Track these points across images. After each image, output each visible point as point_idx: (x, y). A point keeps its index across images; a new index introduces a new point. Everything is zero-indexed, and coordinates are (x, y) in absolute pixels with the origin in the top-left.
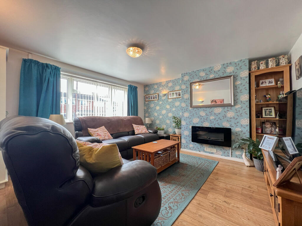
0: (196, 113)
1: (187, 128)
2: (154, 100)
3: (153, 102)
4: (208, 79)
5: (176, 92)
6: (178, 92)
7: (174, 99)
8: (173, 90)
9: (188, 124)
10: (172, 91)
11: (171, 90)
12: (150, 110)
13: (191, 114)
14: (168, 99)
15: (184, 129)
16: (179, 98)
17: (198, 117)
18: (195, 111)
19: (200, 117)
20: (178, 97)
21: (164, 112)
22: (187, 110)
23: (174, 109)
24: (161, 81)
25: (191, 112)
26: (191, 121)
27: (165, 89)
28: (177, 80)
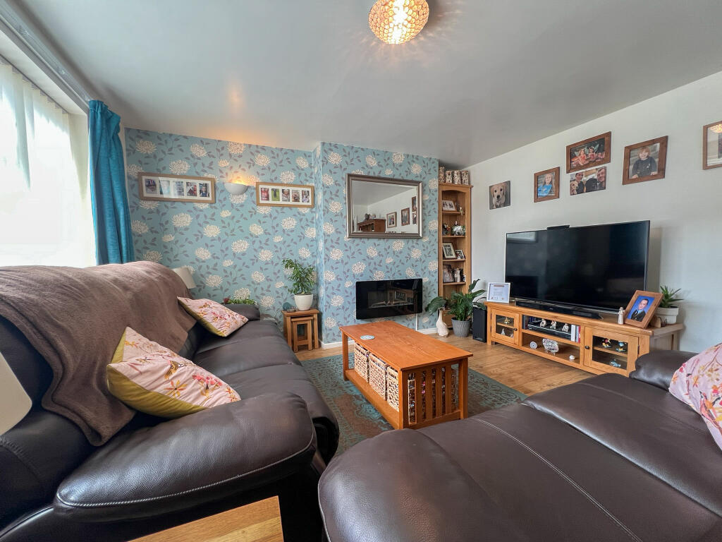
0: (360, 250)
1: (340, 288)
2: (191, 201)
3: (190, 206)
4: (382, 175)
5: (286, 188)
6: (291, 189)
7: (279, 209)
8: (275, 182)
9: (341, 279)
10: (269, 181)
11: (267, 178)
12: (169, 238)
13: (349, 253)
14: (259, 204)
15: (331, 291)
16: (294, 209)
17: (364, 260)
18: (358, 245)
19: (367, 259)
20: (291, 202)
21: (241, 246)
22: (338, 243)
23: (278, 239)
24: (224, 138)
25: (348, 248)
26: (348, 271)
27: (244, 170)
28: (286, 153)
